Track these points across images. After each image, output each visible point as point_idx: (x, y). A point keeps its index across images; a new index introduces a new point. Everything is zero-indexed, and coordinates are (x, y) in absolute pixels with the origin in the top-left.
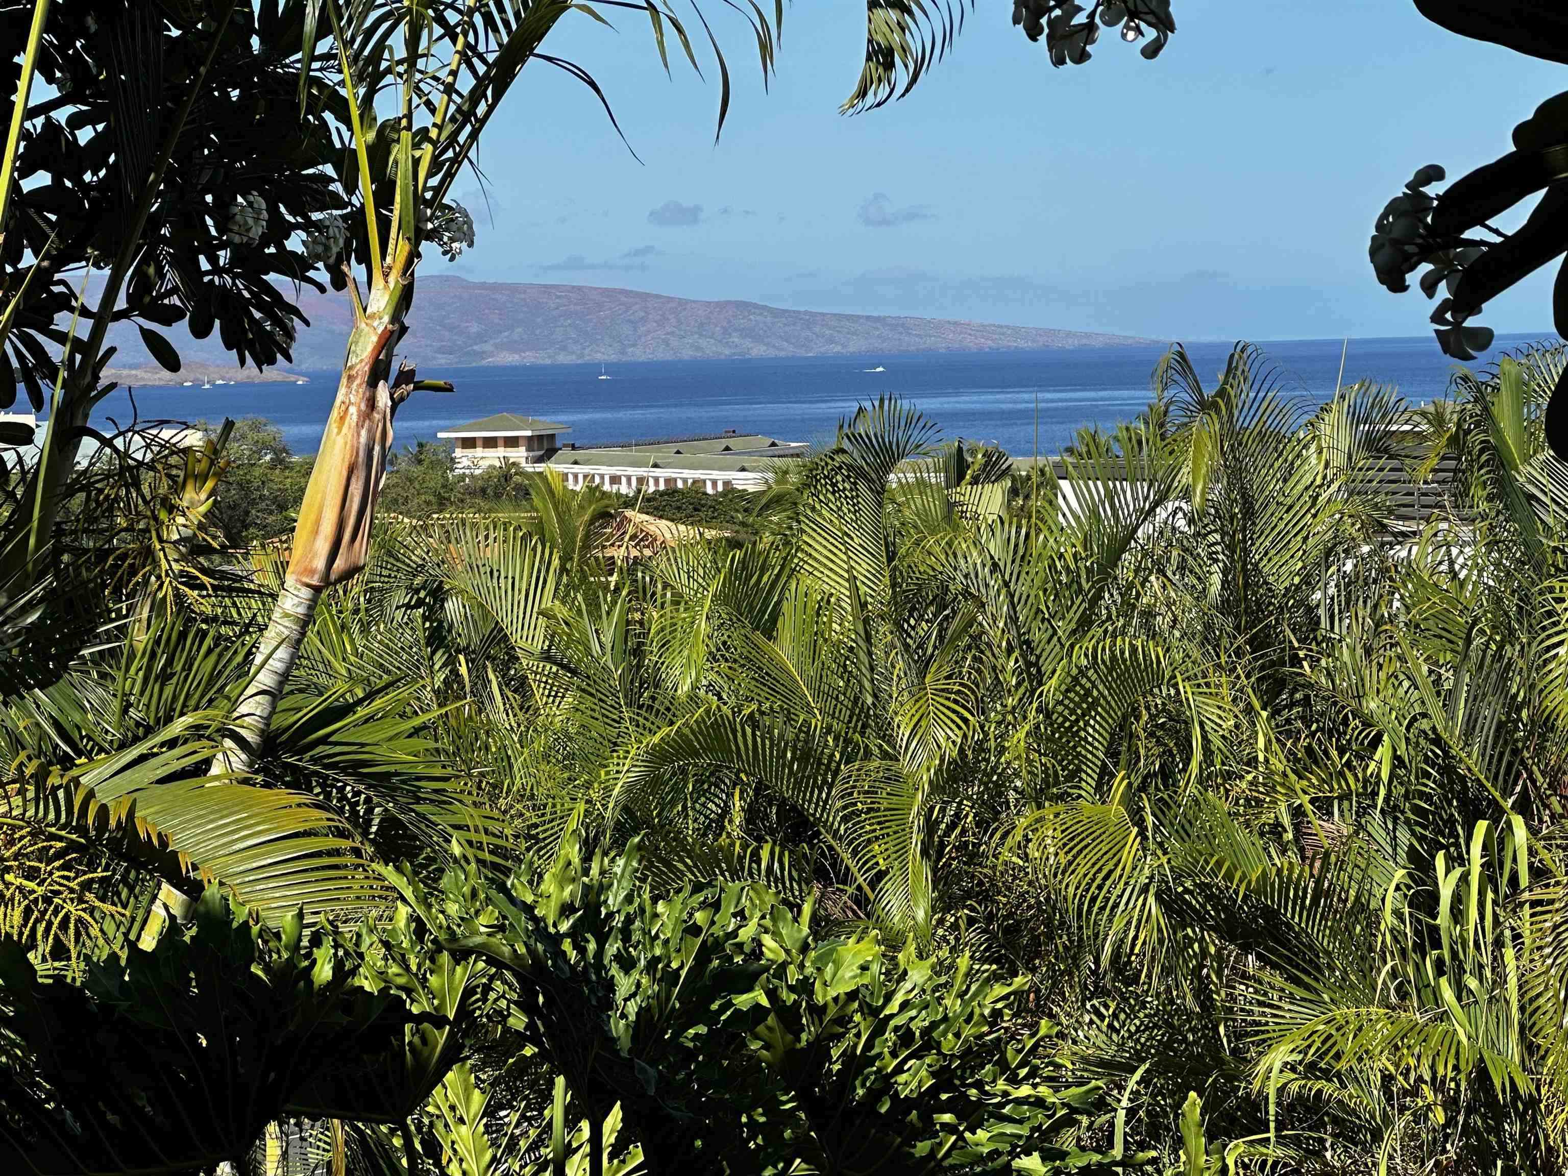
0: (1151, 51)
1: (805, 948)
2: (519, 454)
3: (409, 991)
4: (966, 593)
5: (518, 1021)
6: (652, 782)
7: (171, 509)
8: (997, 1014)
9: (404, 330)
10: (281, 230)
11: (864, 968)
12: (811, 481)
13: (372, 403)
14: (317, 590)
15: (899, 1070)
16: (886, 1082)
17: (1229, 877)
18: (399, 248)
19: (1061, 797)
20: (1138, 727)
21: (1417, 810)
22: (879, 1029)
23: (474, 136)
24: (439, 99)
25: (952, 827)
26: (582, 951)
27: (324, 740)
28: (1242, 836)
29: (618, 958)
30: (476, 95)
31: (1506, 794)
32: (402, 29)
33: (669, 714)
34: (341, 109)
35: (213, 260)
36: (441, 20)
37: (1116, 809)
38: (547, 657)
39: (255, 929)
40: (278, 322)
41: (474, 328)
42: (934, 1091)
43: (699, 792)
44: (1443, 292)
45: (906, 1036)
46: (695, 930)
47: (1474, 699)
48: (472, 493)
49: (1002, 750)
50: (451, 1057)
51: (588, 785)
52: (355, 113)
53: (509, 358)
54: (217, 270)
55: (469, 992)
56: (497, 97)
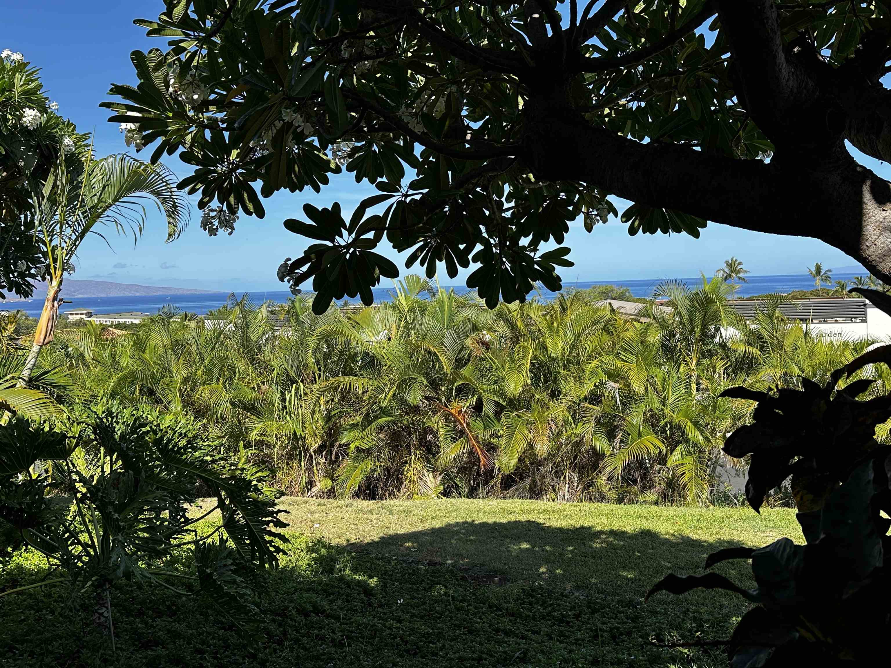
0: (230, 234)
1: (158, 417)
2: (84, 316)
3: (67, 432)
4: (187, 343)
5: (92, 437)
6: (119, 384)
7: (5, 329)
8: (200, 428)
9: (60, 290)
10: (29, 268)
11: (171, 421)
12: (152, 321)
13: (53, 306)
14: (41, 346)
15: (179, 441)
16: (176, 444)
17: (244, 398)
18: (59, 272)
19: (209, 384)
20: (225, 369)
21: (282, 383)
22: (175, 433)
23: (76, 249)
24: (67, 240)
25: (185, 391)
26: (108, 420)
27: (43, 379)
28: (247, 390)
29: (115, 422)
30: (76, 240)
31: (299, 379)
32: (59, 225)
33: (122, 370)
34: (45, 244)
35: (13, 275)
36: (68, 223)
37: (221, 386)
38: (93, 359)
39: (30, 420)
40: (29, 288)
41: (73, 290)
42: (187, 445)
43: (129, 386)
44: (291, 282)
45: (181, 434)
46: (133, 415)
47: (293, 361)
48: (73, 325)
49: (196, 375)
50: (77, 445)
51: (103, 386)
52: (48, 243)
53: (80, 296)
54: (14, 277)
55: (81, 431)
56: (81, 240)
